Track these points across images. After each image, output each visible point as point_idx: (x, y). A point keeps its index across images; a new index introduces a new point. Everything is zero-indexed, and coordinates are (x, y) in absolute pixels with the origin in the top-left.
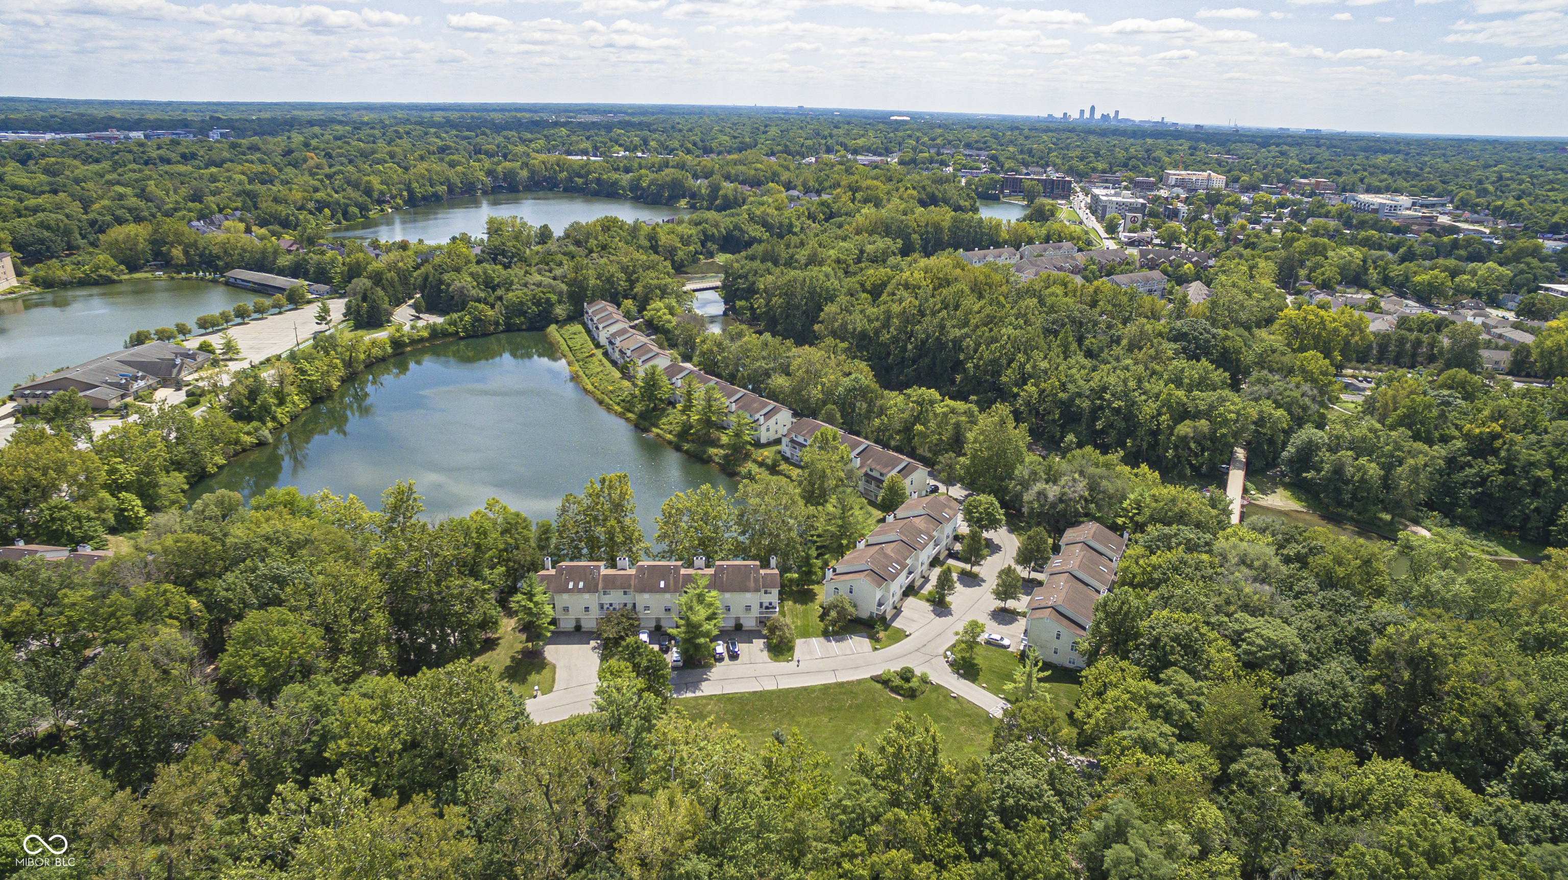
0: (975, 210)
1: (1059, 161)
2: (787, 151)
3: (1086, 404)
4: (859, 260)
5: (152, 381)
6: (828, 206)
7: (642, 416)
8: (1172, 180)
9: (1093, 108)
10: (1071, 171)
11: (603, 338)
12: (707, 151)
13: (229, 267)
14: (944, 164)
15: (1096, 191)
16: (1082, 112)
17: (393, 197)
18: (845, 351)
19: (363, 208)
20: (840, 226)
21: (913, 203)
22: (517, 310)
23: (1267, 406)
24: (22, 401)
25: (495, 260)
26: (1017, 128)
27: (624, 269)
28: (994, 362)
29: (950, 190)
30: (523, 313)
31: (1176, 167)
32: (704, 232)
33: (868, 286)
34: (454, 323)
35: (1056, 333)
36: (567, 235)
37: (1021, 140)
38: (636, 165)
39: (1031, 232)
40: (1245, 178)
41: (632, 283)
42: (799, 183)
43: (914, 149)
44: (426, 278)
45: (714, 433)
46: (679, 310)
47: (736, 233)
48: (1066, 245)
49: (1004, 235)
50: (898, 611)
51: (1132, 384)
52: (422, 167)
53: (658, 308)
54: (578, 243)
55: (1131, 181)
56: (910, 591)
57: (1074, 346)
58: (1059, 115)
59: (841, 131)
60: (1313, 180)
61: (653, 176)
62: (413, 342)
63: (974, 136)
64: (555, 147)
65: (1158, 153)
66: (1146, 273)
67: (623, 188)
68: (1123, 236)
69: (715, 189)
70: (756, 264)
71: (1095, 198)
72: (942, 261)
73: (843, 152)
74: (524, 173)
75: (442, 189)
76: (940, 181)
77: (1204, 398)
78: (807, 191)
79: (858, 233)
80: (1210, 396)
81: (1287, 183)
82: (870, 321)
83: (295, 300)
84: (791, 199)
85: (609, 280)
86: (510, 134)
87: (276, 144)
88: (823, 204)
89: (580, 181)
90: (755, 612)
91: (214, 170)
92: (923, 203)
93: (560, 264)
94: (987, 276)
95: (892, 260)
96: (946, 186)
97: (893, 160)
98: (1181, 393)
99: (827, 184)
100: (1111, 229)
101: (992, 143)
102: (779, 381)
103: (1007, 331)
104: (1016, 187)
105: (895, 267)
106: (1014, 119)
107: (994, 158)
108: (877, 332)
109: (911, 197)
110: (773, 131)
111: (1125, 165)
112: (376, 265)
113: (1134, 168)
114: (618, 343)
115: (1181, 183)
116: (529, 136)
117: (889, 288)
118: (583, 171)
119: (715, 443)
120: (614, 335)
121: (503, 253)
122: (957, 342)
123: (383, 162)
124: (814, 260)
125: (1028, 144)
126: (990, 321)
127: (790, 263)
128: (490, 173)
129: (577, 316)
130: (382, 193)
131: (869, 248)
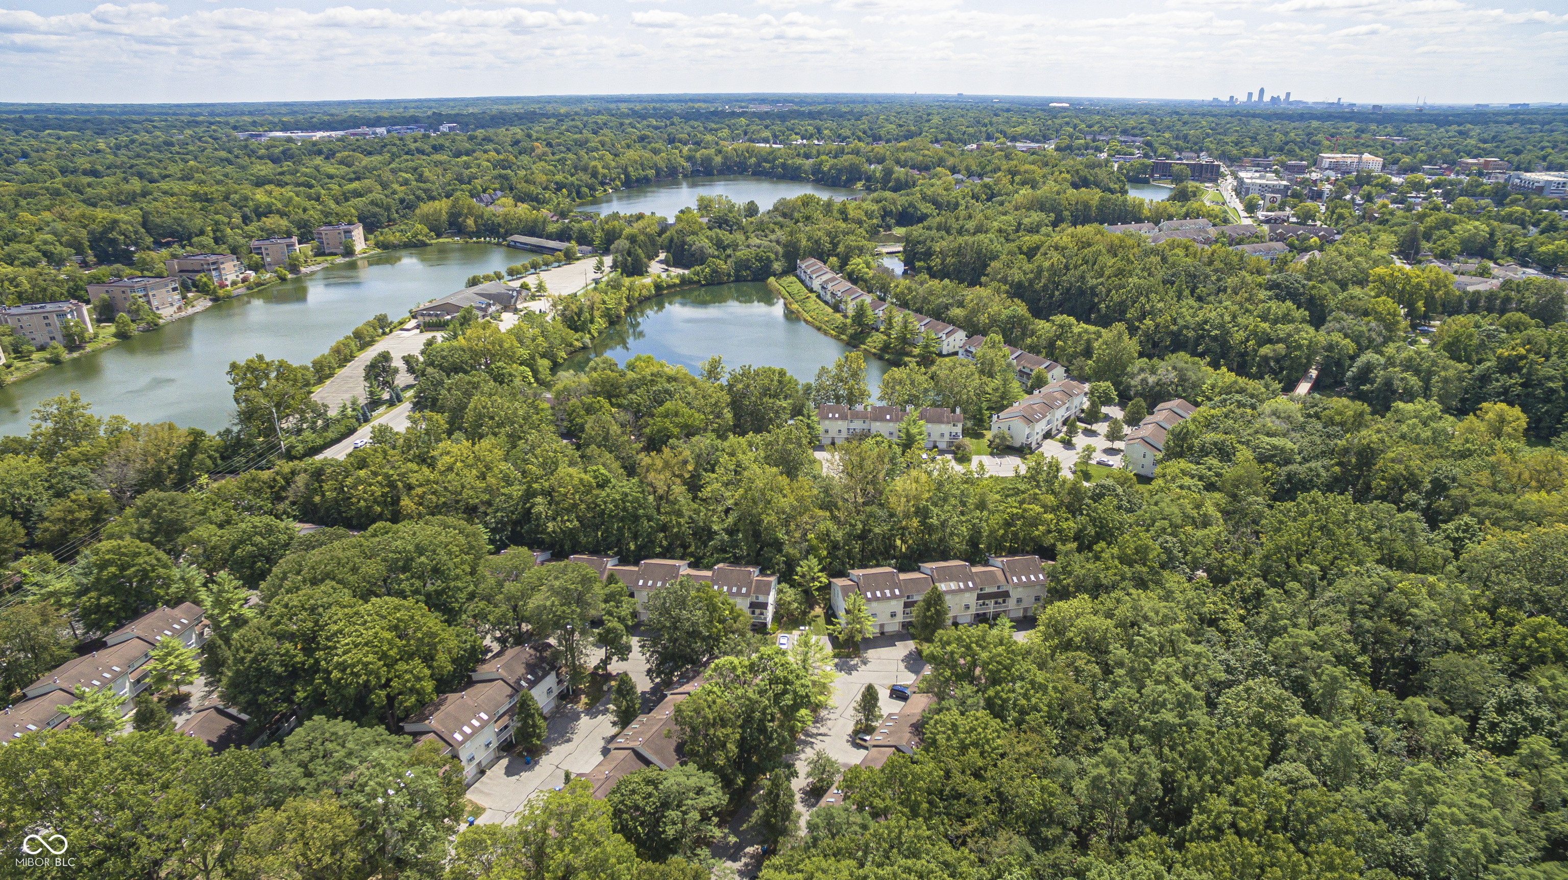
0: (1124, 192)
1: (1212, 146)
2: (950, 138)
3: (1191, 334)
4: (1017, 231)
5: (499, 307)
6: (990, 188)
7: (852, 337)
8: (1326, 163)
9: (1262, 91)
10: (1223, 156)
11: (816, 284)
12: (877, 139)
13: (508, 233)
14: (1099, 150)
15: (1242, 174)
16: (1250, 95)
17: (613, 180)
18: (1007, 292)
19: (592, 188)
20: (1002, 204)
21: (1066, 185)
22: (743, 265)
23: (1336, 337)
24: (421, 318)
25: (720, 227)
26: (1177, 113)
27: (829, 234)
28: (1123, 302)
29: (1102, 174)
30: (748, 268)
31: (1332, 150)
32: (884, 209)
33: (1025, 249)
34: (698, 274)
35: (1173, 283)
36: (776, 209)
37: (1179, 125)
38: (814, 152)
39: (1172, 210)
40: (1406, 159)
41: (835, 245)
42: (962, 167)
43: (1071, 136)
44: (671, 240)
45: (908, 348)
46: (874, 264)
47: (911, 210)
48: (1201, 221)
49: (1146, 212)
50: (1039, 445)
51: (1227, 318)
52: (631, 154)
53: (857, 263)
54: (784, 215)
55: (1283, 165)
56: (1048, 435)
57: (1187, 292)
58: (1225, 98)
59: (1000, 119)
60: (1482, 160)
61: (832, 161)
62: (669, 287)
63: (1132, 123)
64: (738, 135)
65: (1320, 137)
66: (1274, 244)
67: (805, 172)
68: (1261, 214)
69: (888, 173)
70: (933, 232)
71: (1241, 181)
72: (1088, 230)
73: (1002, 140)
74: (718, 159)
75: (651, 173)
76: (1092, 166)
77: (1283, 329)
78: (970, 174)
79: (1017, 209)
80: (1290, 327)
81: (1454, 163)
82: (1025, 273)
83: (570, 258)
84: (958, 182)
85: (817, 242)
86: (696, 124)
87: (505, 134)
88: (986, 186)
89: (767, 165)
90: (947, 438)
91: (465, 158)
92: (1075, 186)
93: (773, 231)
94: (1122, 241)
95: (1043, 230)
96: (1097, 170)
97: (1050, 147)
98: (1265, 325)
99: (988, 168)
100: (1251, 208)
101: (1149, 128)
102: (956, 312)
103: (1133, 280)
104: (1165, 171)
105: (1048, 235)
106: (1177, 104)
107: (1148, 144)
108: (1031, 282)
109: (1065, 180)
110: (936, 120)
111: (1281, 149)
112: (628, 231)
113: (1291, 153)
114: (829, 287)
115: (1335, 167)
116: (714, 126)
117: (1042, 250)
118: (771, 157)
119: (909, 354)
120: (826, 282)
121: (726, 222)
122: (1093, 288)
123: (596, 149)
124: (979, 230)
125: (1185, 130)
126: (1120, 273)
127: (960, 232)
128: (689, 159)
129: (791, 269)
130: (605, 176)
131: (1026, 221)
